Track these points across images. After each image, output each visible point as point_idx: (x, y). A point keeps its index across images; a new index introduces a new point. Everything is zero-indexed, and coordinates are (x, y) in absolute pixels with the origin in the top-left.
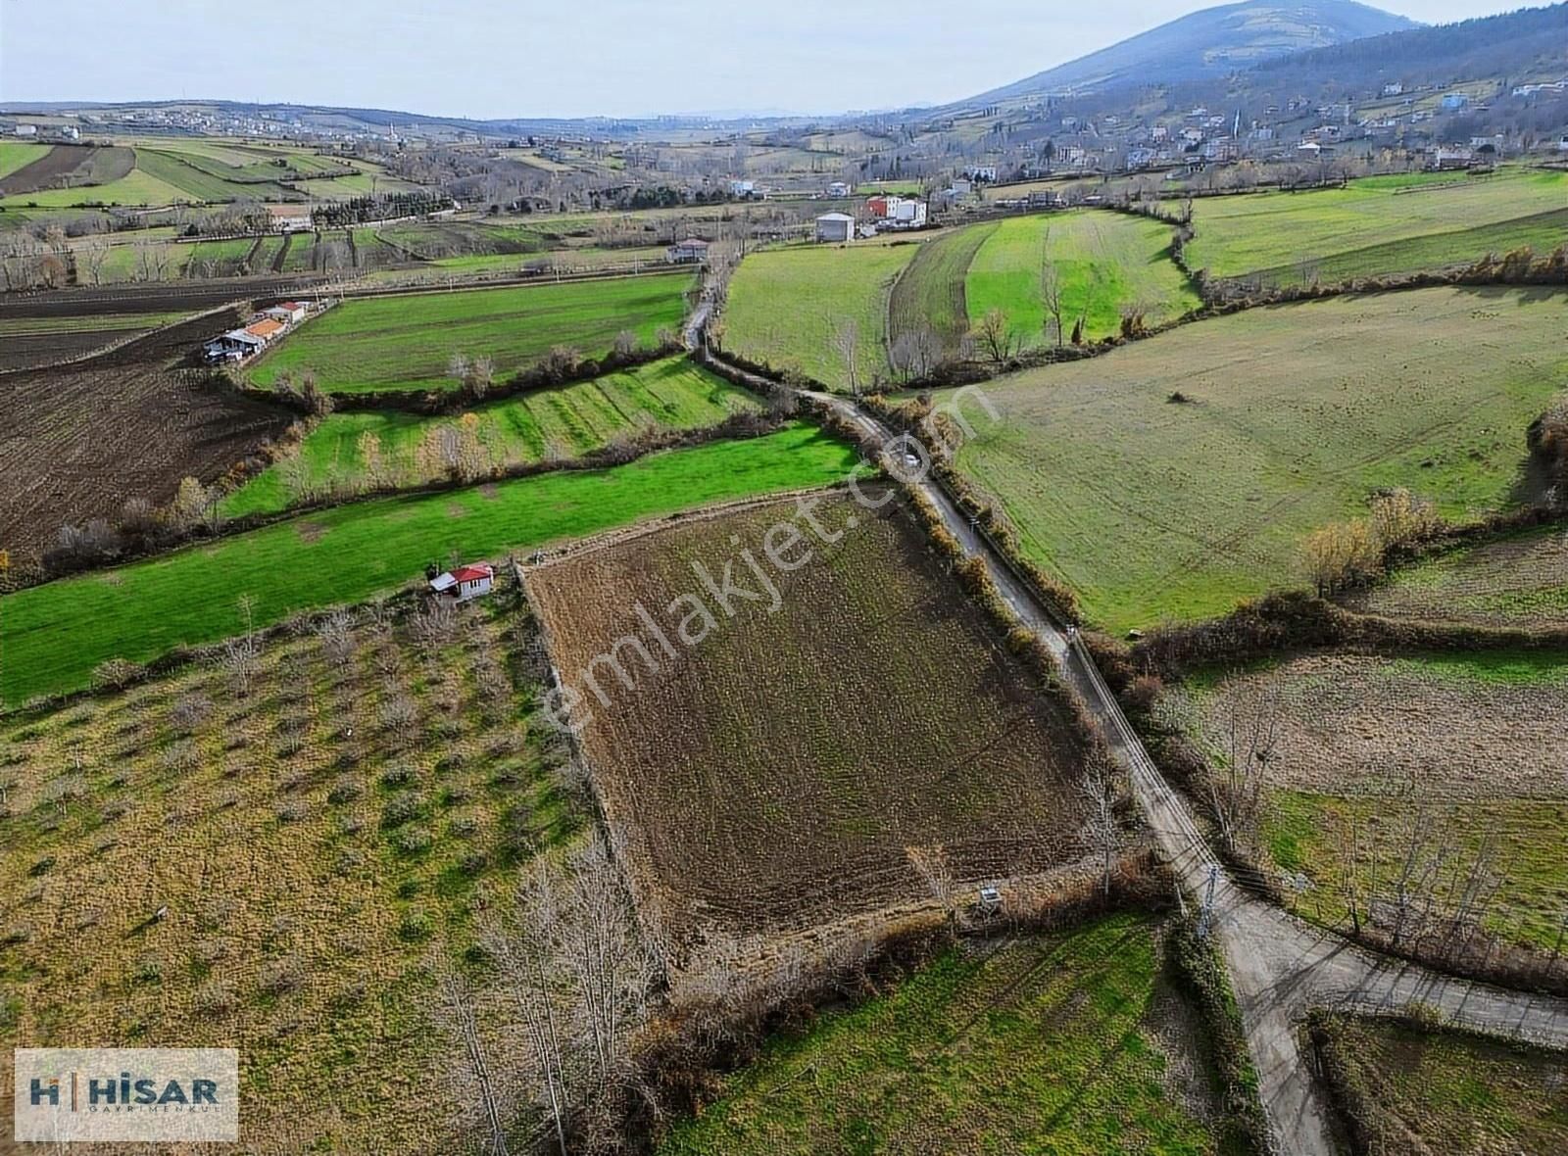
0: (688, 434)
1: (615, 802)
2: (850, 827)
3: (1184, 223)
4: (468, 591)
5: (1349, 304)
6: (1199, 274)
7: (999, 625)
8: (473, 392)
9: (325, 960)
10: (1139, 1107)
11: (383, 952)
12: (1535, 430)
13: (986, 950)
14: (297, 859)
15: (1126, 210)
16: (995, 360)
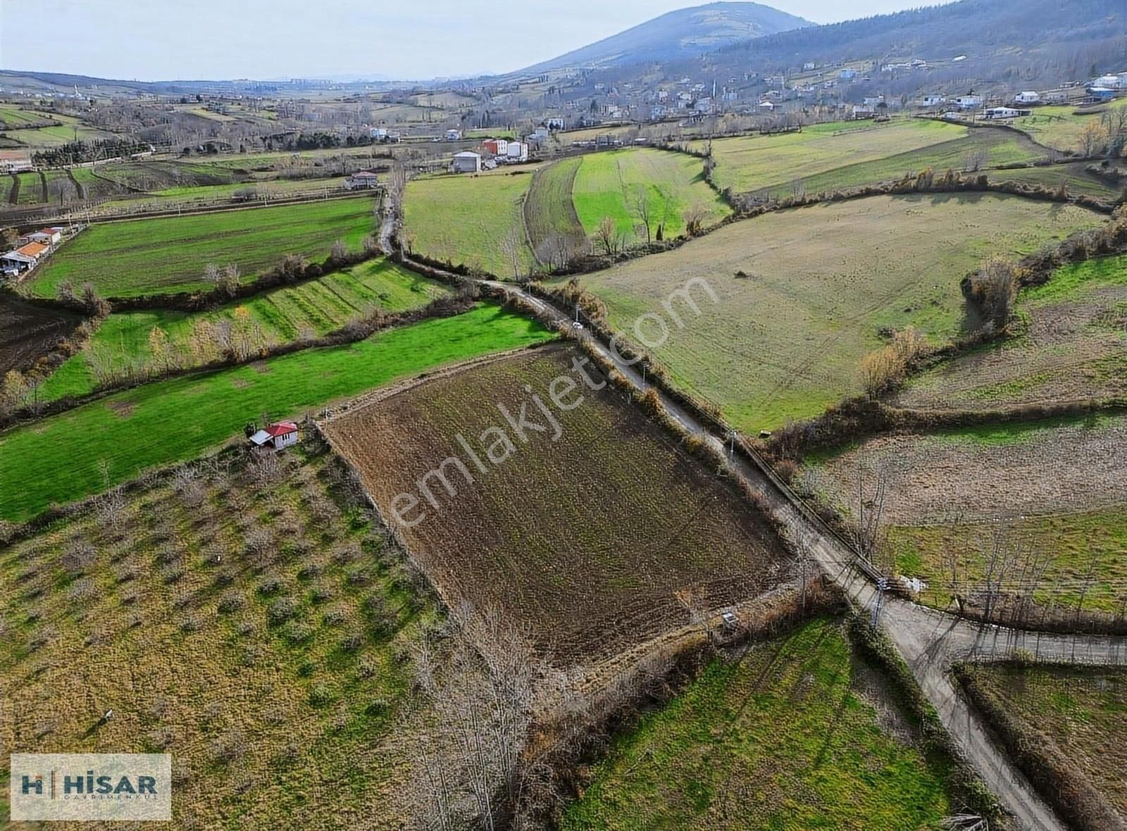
0: (403, 315)
1: (445, 587)
2: (619, 584)
3: (707, 156)
4: (280, 443)
5: (827, 209)
6: (727, 191)
7: (674, 435)
8: (226, 292)
9: (257, 731)
10: (869, 742)
11: (302, 719)
12: (966, 285)
13: (738, 655)
14: (208, 659)
15: (665, 148)
16: (609, 254)
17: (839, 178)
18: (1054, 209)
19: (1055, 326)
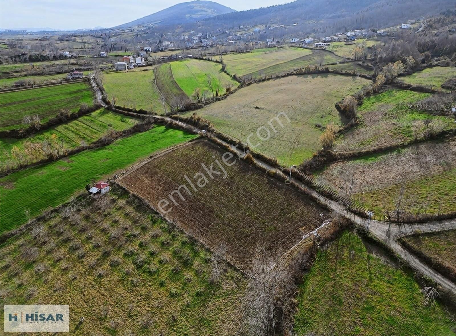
0: (123, 132)
1: (204, 240)
2: (270, 229)
3: (221, 62)
4: (103, 192)
5: (275, 81)
6: (235, 76)
7: (263, 171)
8: (35, 128)
9: (154, 312)
10: (384, 270)
11: (171, 303)
12: (337, 107)
13: (325, 248)
14: (116, 287)
15: (202, 59)
16: (199, 102)
17: (274, 70)
18: (353, 78)
19: (372, 119)
